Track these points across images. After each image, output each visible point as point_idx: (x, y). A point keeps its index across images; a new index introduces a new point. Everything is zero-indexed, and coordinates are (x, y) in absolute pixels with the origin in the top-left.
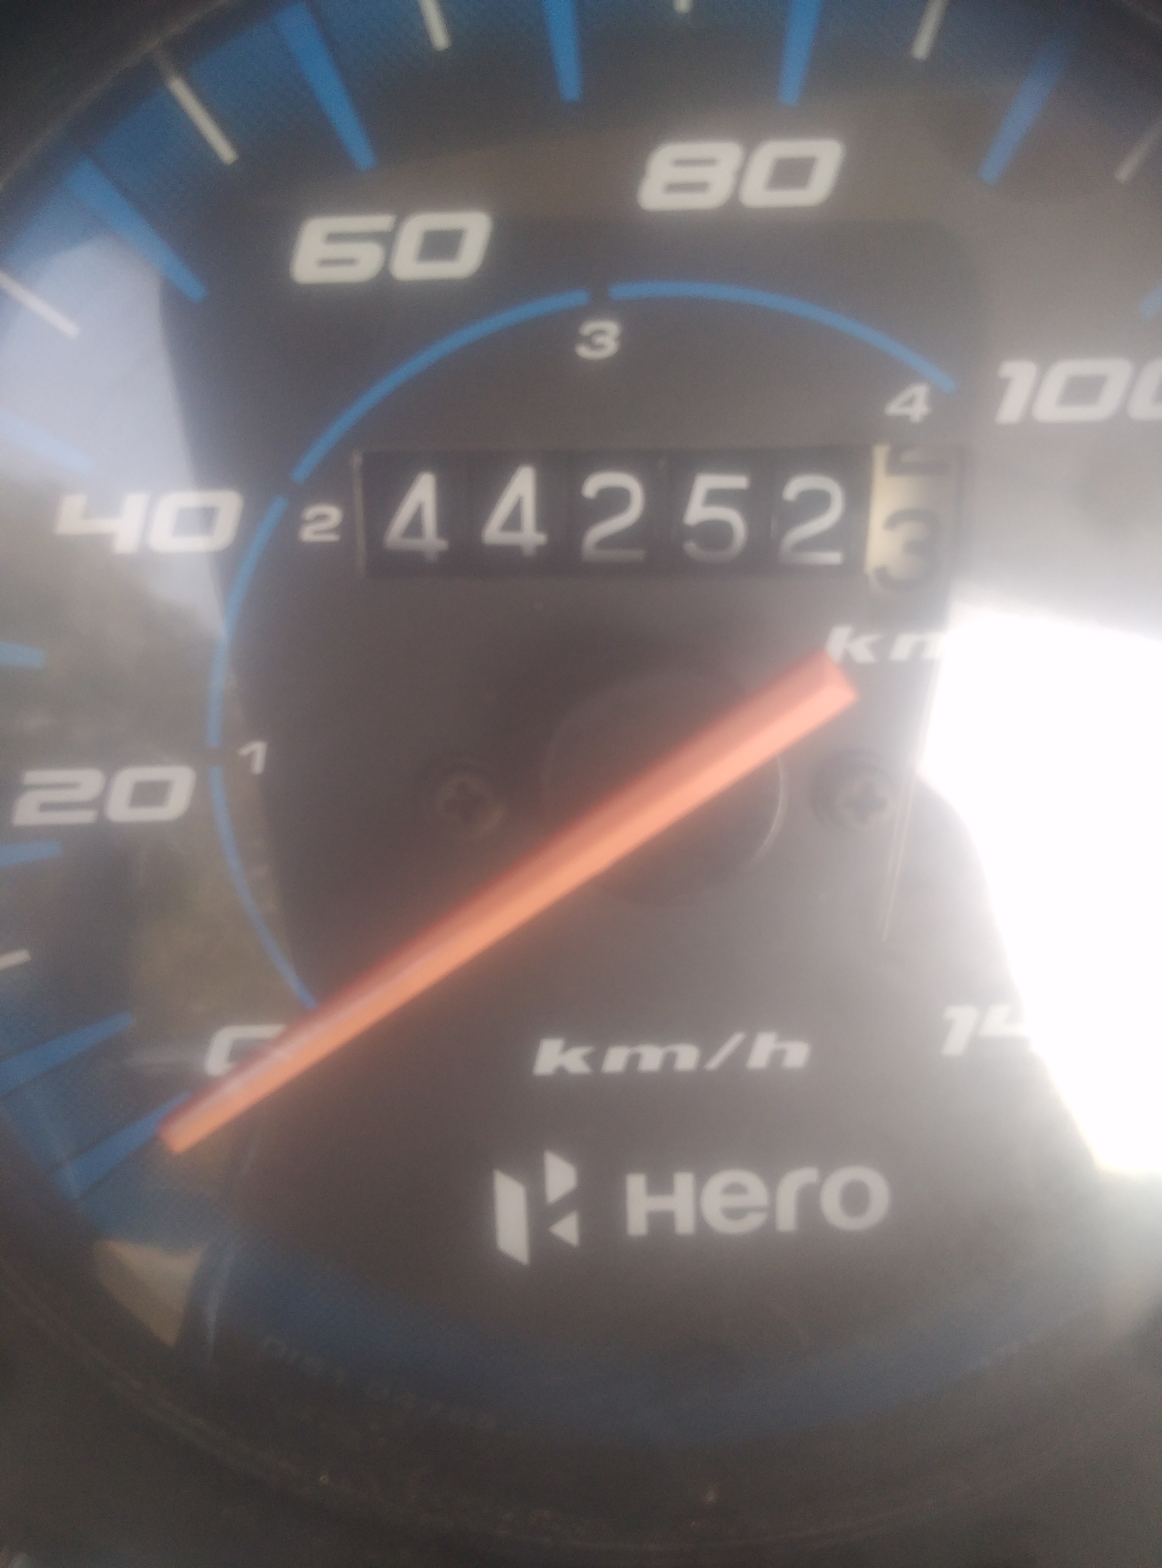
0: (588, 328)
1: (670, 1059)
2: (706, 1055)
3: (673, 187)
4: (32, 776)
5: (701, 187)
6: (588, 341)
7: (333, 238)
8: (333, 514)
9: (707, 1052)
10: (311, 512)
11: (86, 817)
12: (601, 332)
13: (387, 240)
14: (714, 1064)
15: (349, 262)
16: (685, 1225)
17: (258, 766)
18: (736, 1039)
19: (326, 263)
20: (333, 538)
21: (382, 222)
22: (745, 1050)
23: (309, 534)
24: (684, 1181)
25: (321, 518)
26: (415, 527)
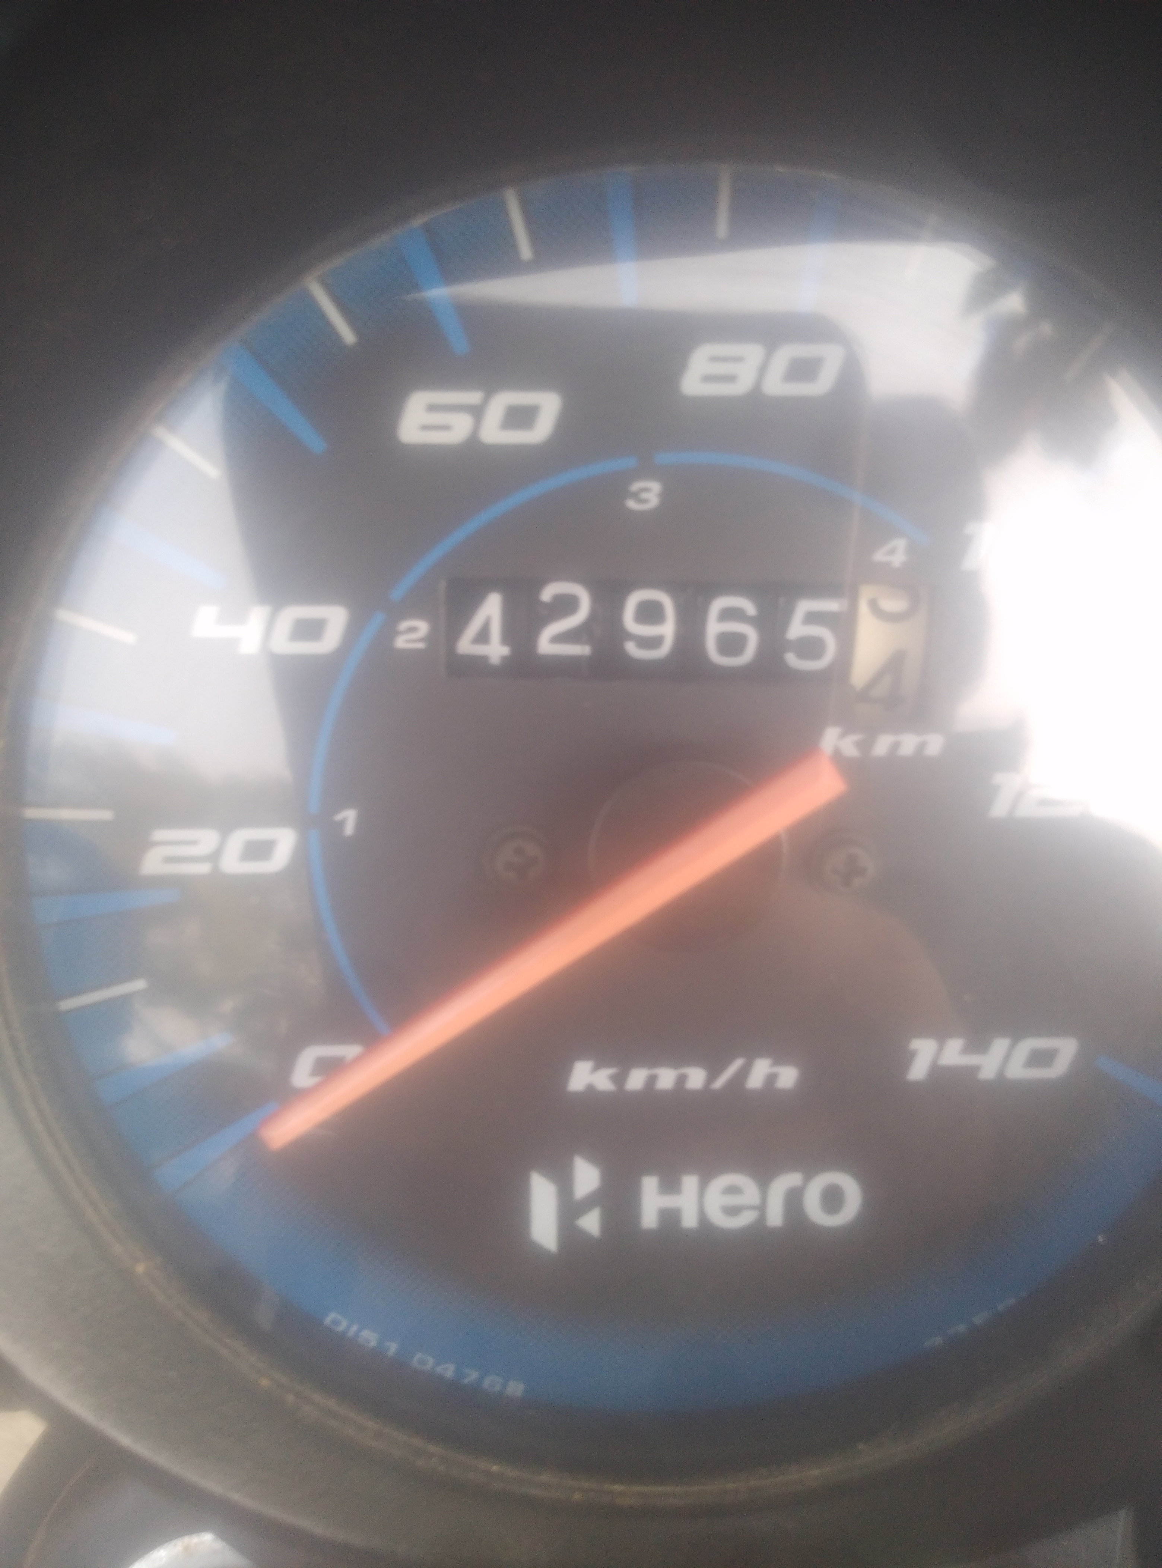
0: (636, 486)
1: (682, 1080)
2: (712, 1077)
3: (708, 379)
4: (159, 835)
5: (730, 379)
6: (636, 496)
7: (432, 408)
8: (423, 627)
9: (713, 1074)
10: (404, 625)
11: (203, 869)
12: (646, 490)
13: (477, 412)
14: (719, 1083)
15: (446, 428)
16: (690, 1221)
17: (349, 829)
18: (737, 1064)
19: (426, 428)
20: (421, 645)
21: (473, 397)
22: (744, 1073)
23: (401, 642)
24: (690, 1183)
25: (413, 629)
26: (483, 637)
